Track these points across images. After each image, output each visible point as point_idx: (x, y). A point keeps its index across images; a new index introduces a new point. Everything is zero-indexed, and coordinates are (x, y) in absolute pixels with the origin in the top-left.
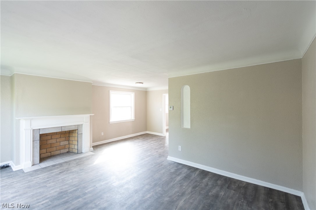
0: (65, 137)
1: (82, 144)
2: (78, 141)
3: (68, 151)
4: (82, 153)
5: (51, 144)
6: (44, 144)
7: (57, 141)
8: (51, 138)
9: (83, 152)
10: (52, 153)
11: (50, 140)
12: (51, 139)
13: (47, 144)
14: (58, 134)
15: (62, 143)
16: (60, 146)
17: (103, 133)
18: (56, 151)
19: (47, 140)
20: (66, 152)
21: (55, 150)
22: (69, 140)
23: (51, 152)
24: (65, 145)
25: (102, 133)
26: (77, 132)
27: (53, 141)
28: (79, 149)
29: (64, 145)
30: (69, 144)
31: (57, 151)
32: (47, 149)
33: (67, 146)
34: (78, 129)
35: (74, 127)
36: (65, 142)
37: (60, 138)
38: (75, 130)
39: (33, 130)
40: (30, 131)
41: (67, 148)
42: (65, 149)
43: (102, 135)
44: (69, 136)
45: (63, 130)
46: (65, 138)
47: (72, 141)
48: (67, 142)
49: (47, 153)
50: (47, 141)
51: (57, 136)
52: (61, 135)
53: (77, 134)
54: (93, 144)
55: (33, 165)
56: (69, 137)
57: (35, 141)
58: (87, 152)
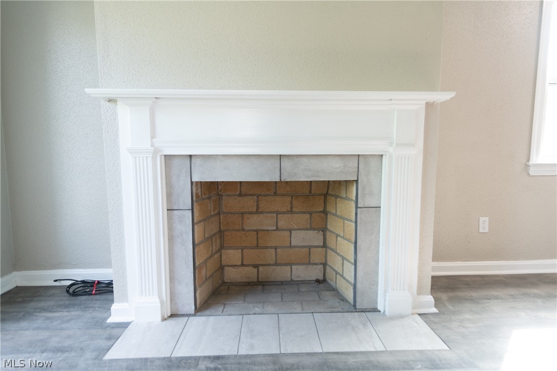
0: (311, 214)
1: (377, 263)
2: (356, 243)
3: (321, 278)
4: (375, 310)
5: (257, 231)
6: (234, 230)
7: (280, 224)
8: (258, 208)
9: (380, 307)
10: (261, 268)
11: (255, 217)
12: (258, 212)
13: (243, 230)
14: (283, 195)
15: (301, 238)
16: (290, 247)
17: (487, 219)
18: (276, 264)
19: (243, 214)
20: (314, 279)
21: (273, 262)
22: (324, 230)
23: (256, 266)
24: (310, 247)
25: (482, 219)
26: (354, 198)
27: (265, 222)
28: (359, 286)
29: (305, 247)
30: (325, 246)
31: (278, 268)
32: (245, 251)
33: (317, 255)
34: (357, 181)
35: (337, 165)
36: (311, 232)
37: (291, 211)
38: (347, 183)
39: (168, 158)
40: (150, 159)
41: (317, 262)
42: (309, 263)
43: (481, 231)
44: (325, 212)
45: (286, 178)
46: (308, 216)
47: (335, 235)
48: (314, 238)
49: (246, 268)
50: (243, 218)
51: (280, 204)
52: (295, 203)
53: (353, 205)
54: (434, 269)
55: (172, 316)
56: (322, 215)
57: (175, 212)
58: (402, 317)
